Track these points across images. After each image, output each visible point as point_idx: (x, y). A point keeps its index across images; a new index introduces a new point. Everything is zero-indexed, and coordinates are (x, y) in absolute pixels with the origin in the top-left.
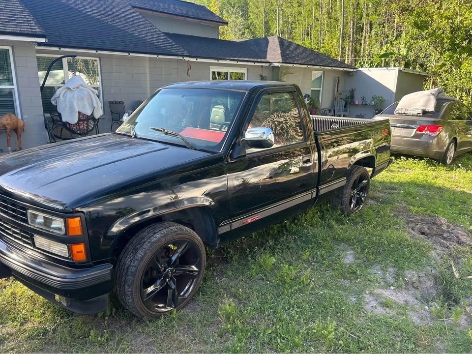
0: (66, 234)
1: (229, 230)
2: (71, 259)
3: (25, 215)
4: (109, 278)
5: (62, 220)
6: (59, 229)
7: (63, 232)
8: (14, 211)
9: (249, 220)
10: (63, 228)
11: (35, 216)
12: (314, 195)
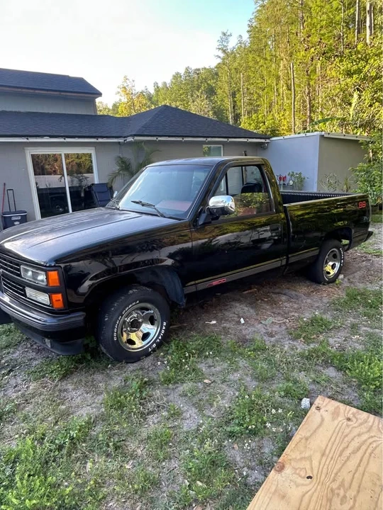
0: (47, 285)
1: (195, 290)
2: (52, 307)
3: (19, 270)
4: (82, 324)
5: (43, 273)
6: (42, 281)
7: (45, 284)
8: (12, 267)
9: (215, 283)
10: (45, 280)
11: (26, 271)
12: (284, 262)
